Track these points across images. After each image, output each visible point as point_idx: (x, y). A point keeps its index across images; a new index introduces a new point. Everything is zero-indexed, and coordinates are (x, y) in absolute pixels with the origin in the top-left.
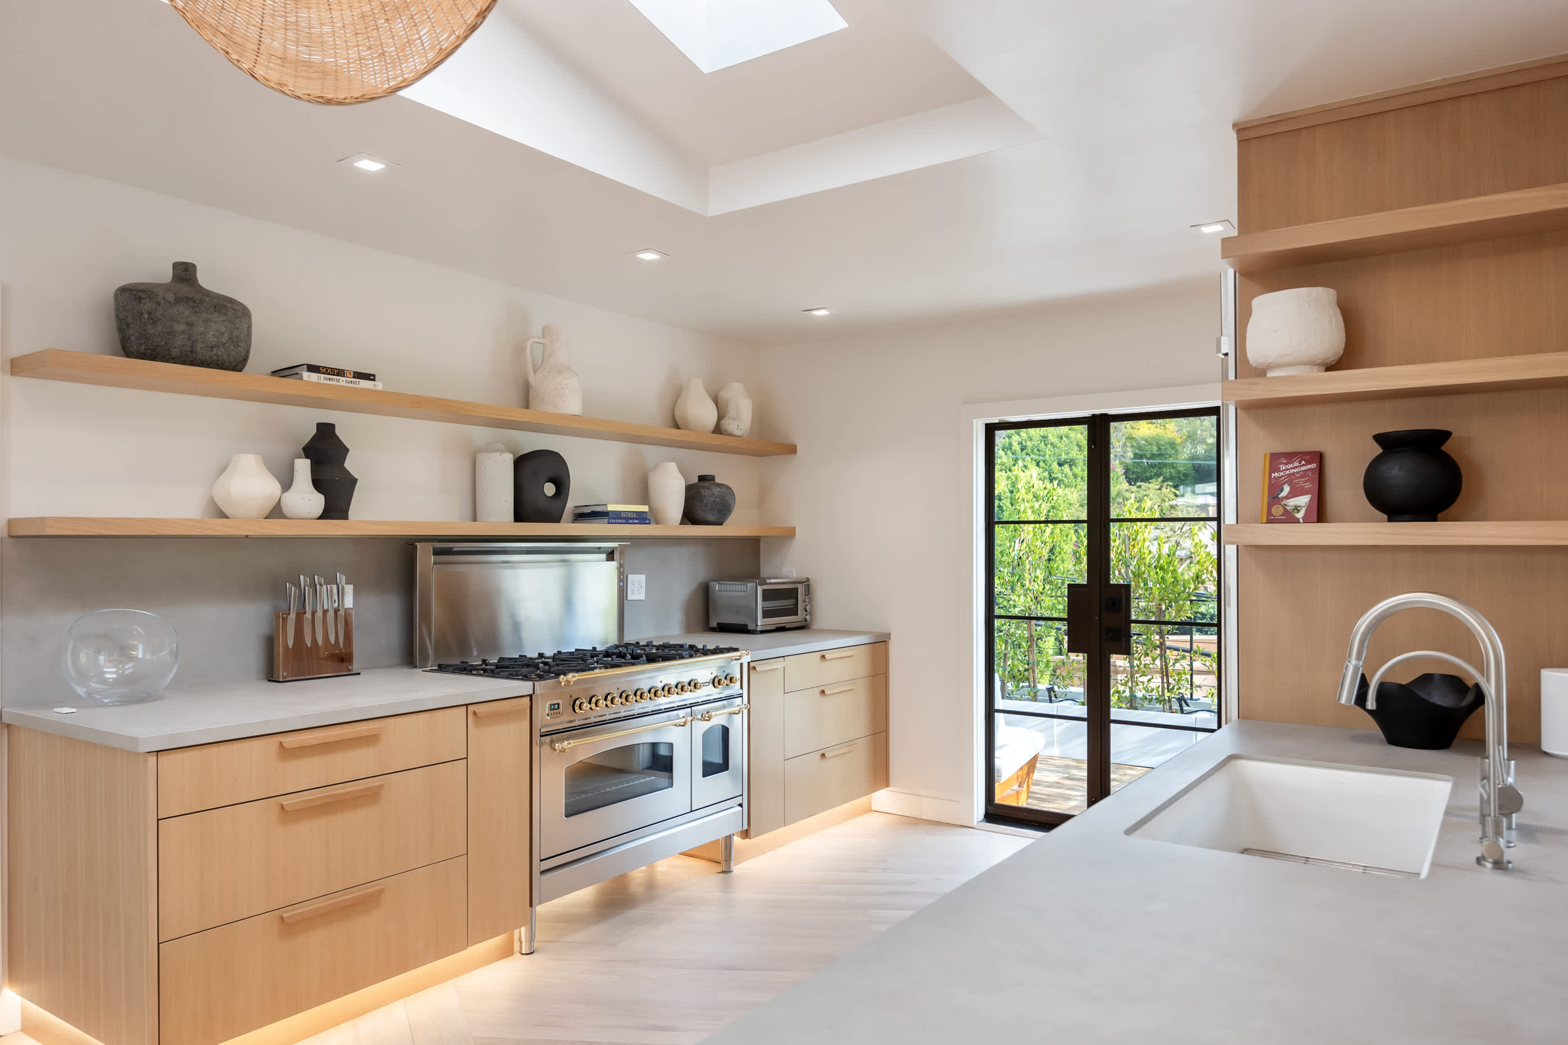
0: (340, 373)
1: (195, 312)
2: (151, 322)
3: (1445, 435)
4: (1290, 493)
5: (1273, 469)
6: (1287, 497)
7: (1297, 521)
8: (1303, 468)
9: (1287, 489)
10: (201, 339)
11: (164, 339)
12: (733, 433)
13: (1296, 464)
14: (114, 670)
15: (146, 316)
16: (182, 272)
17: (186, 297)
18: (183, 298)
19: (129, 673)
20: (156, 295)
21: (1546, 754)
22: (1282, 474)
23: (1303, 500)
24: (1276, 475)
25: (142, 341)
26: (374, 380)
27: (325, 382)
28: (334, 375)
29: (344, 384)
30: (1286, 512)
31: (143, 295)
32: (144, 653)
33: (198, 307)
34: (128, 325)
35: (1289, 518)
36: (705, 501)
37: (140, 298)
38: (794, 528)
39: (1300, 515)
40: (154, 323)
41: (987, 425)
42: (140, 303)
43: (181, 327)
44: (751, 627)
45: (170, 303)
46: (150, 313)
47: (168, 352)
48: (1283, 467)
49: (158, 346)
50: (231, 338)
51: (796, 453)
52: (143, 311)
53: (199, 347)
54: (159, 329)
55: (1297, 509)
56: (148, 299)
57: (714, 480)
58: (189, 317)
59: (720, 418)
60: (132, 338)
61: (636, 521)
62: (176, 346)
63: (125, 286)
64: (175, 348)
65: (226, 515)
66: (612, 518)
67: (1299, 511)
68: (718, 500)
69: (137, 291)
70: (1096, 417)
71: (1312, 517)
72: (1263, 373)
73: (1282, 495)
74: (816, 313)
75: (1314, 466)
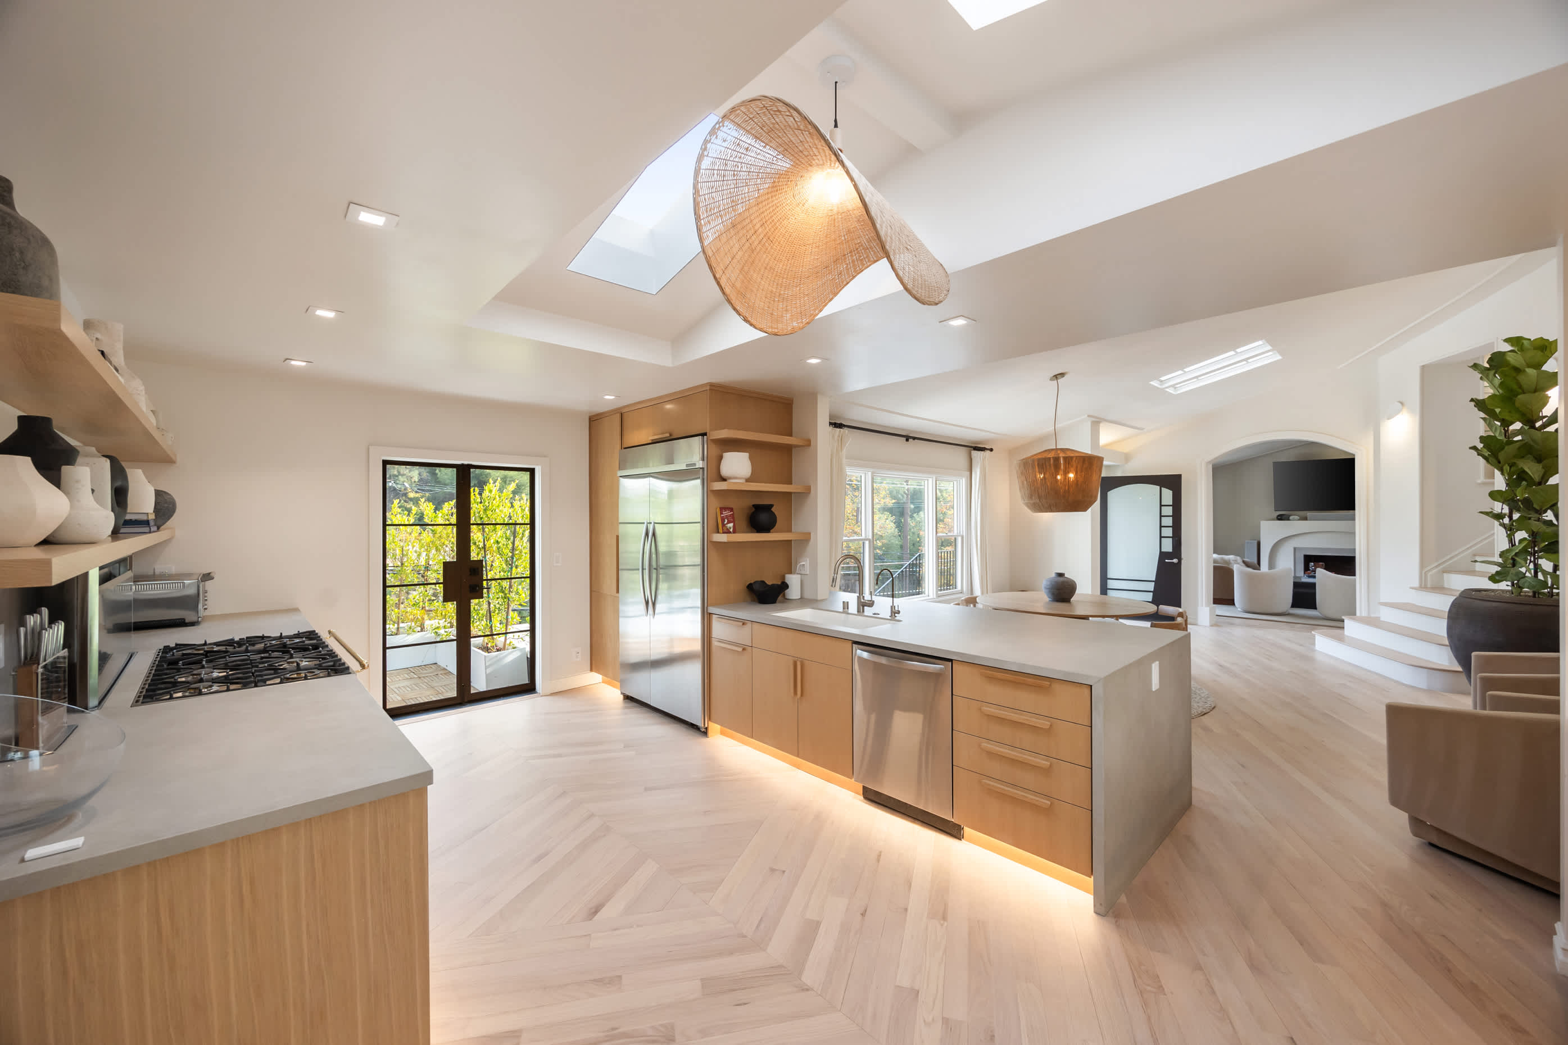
3: (772, 506)
4: (728, 522)
5: (721, 514)
6: (727, 524)
7: (731, 533)
9: (726, 521)
13: (729, 512)
21: (788, 600)
22: (724, 515)
23: (731, 525)
24: (722, 515)
30: (727, 529)
35: (728, 532)
38: (174, 530)
39: (731, 530)
41: (383, 460)
48: (724, 513)
51: (175, 463)
55: (730, 528)
70: (463, 465)
71: (734, 532)
72: (724, 480)
73: (725, 523)
74: (293, 363)
75: (732, 513)
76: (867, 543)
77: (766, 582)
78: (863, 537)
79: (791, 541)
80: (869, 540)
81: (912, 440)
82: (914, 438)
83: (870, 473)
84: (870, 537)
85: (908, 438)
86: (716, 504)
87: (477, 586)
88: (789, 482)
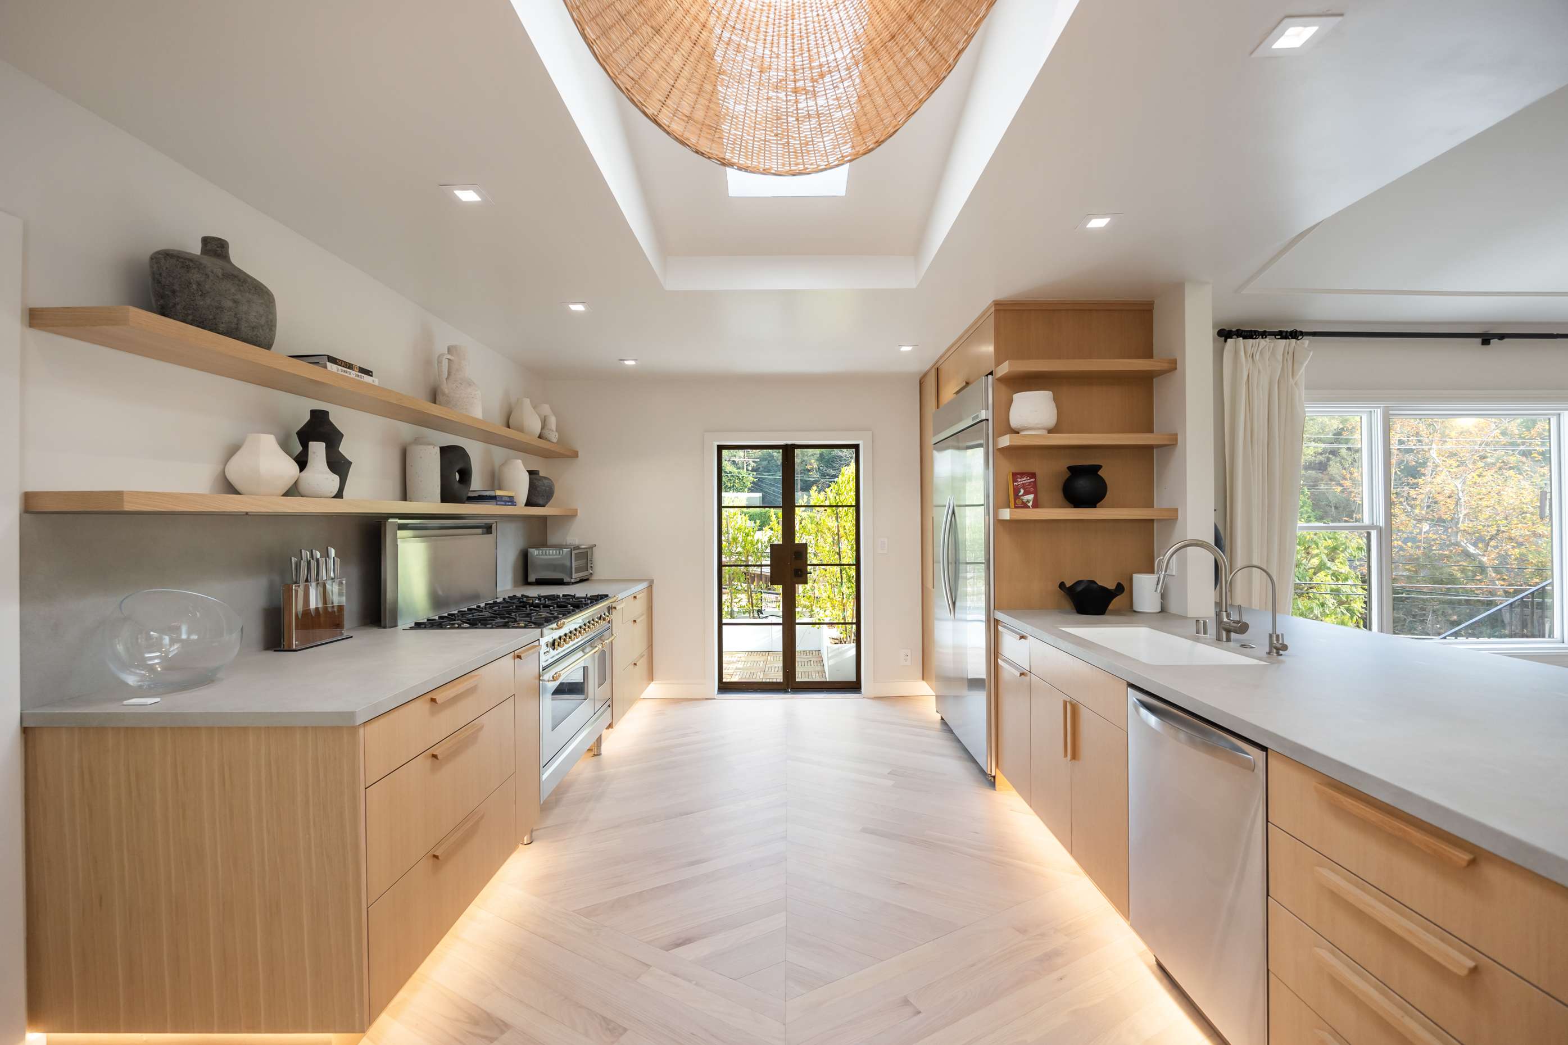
0: (350, 366)
1: (240, 290)
2: (200, 293)
3: (1100, 467)
4: (1024, 493)
5: (1015, 481)
6: (1023, 495)
7: (1029, 507)
8: (1029, 481)
9: (1022, 491)
10: (245, 318)
11: (212, 313)
12: (551, 440)
13: (1025, 479)
14: (158, 654)
15: (194, 286)
16: (218, 247)
17: (232, 275)
18: (229, 275)
19: (173, 656)
20: (205, 267)
21: (1135, 611)
22: (1019, 483)
23: (1031, 497)
24: (1016, 484)
25: (189, 312)
26: (371, 376)
27: (342, 373)
28: (346, 367)
29: (353, 376)
30: (1023, 503)
31: (191, 264)
32: (189, 633)
33: (242, 286)
34: (174, 292)
35: (1025, 506)
36: (538, 489)
37: (188, 267)
38: (577, 509)
39: (1030, 504)
40: (203, 295)
41: (718, 446)
42: (188, 272)
43: (228, 304)
44: (567, 579)
45: (218, 277)
46: (199, 284)
47: (215, 326)
48: (1019, 480)
49: (206, 319)
50: (267, 322)
51: (578, 457)
52: (192, 281)
53: (243, 326)
54: (208, 301)
55: (1028, 501)
56: (197, 270)
57: (539, 474)
58: (235, 295)
59: (543, 428)
60: (179, 307)
61: (510, 504)
62: (224, 321)
63: (168, 250)
64: (222, 323)
65: (236, 490)
66: (499, 501)
67: (1029, 502)
68: (548, 489)
69: (185, 259)
70: (787, 445)
71: (1036, 505)
72: (1016, 432)
73: (1020, 494)
74: (627, 363)
75: (1033, 480)
76: (1374, 534)
77: (1097, 582)
78: (1367, 521)
79: (1152, 521)
80: (1380, 530)
81: (1496, 340)
82: (1502, 337)
83: (1379, 411)
84: (1381, 523)
85: (1486, 339)
86: (1008, 468)
87: (800, 570)
88: (1150, 430)
